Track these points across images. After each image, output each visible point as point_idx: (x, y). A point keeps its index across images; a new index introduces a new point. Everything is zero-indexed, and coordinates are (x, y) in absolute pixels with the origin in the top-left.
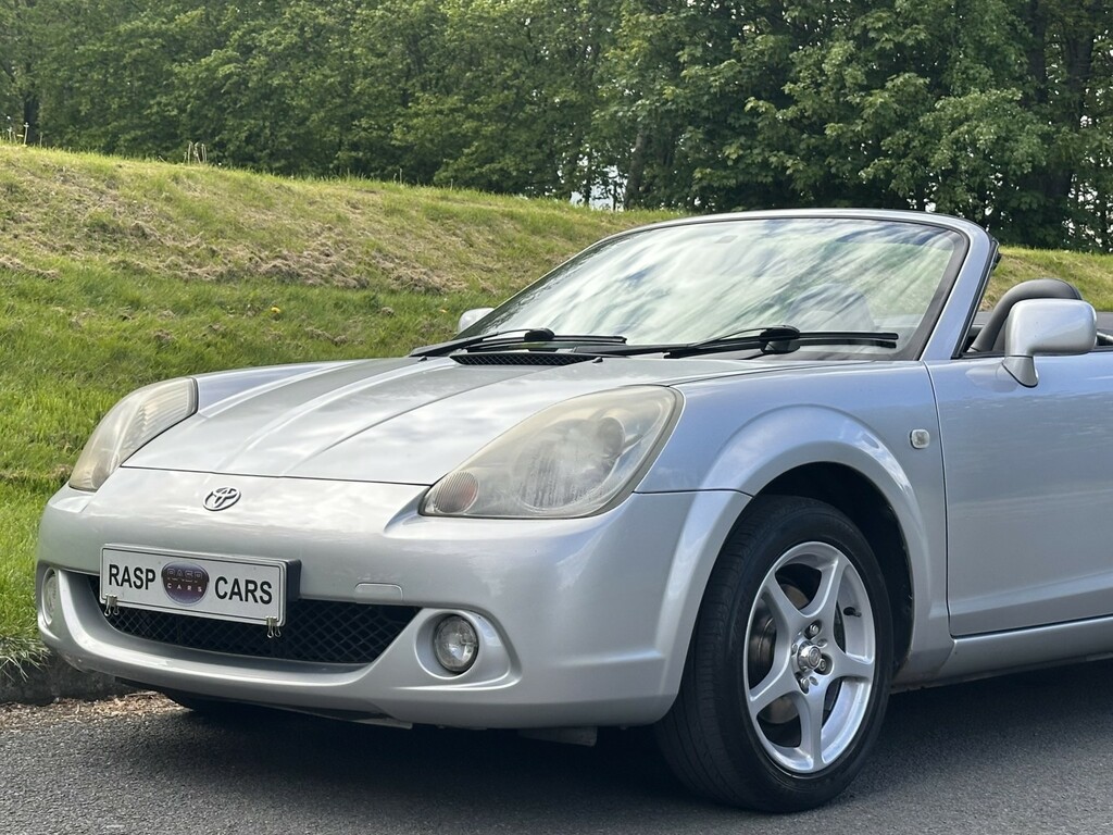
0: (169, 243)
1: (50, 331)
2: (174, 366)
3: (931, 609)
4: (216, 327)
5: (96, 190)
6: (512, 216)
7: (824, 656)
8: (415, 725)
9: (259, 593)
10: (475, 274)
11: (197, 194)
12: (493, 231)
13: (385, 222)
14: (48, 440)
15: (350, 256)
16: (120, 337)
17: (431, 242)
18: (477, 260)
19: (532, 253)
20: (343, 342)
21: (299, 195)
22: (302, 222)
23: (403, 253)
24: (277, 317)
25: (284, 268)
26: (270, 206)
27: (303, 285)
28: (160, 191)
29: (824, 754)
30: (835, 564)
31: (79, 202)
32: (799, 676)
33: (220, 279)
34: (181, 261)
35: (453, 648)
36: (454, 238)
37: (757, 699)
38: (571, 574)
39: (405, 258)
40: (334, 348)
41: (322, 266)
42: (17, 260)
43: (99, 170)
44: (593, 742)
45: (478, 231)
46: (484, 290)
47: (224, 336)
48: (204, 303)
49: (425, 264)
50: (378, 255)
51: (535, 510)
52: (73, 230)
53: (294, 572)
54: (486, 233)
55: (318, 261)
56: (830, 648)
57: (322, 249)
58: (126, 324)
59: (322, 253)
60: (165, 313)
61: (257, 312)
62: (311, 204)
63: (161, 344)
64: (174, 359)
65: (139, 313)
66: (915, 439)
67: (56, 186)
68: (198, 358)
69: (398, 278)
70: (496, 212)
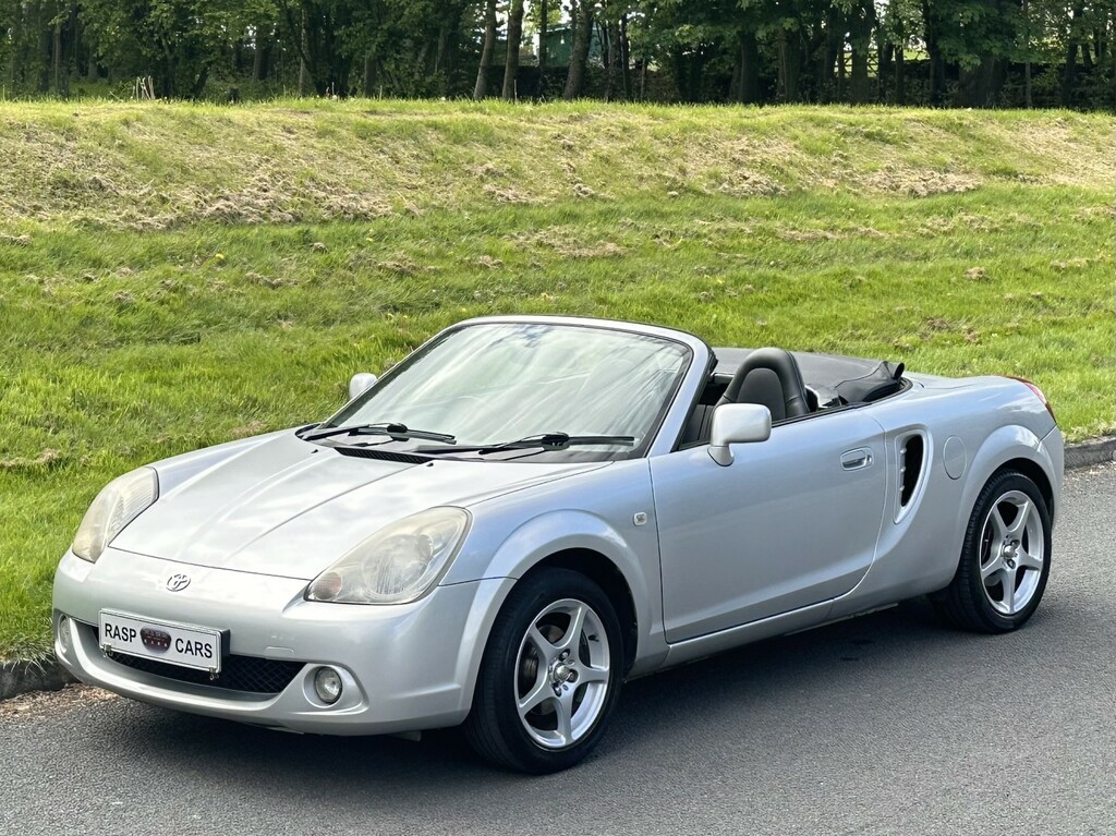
0: (124, 193)
1: (26, 303)
2: (134, 329)
3: (652, 628)
4: (168, 282)
5: (56, 145)
6: (435, 126)
7: (572, 671)
8: (306, 733)
9: (203, 651)
10: (398, 194)
11: (146, 137)
12: (418, 145)
13: (319, 146)
14: (34, 424)
15: (286, 188)
16: (87, 303)
17: (360, 163)
18: (401, 178)
19: (452, 165)
20: (279, 285)
21: (239, 126)
22: (241, 155)
23: (333, 179)
24: (221, 263)
25: (227, 210)
26: (212, 143)
27: (243, 225)
28: (114, 138)
29: (573, 734)
30: (580, 611)
31: (42, 159)
33: (170, 226)
34: (134, 211)
35: (327, 687)
36: (382, 156)
37: (524, 706)
39: (336, 184)
40: (271, 291)
41: (261, 202)
43: (59, 123)
44: (419, 739)
45: (404, 146)
46: (408, 211)
47: (175, 290)
48: (158, 256)
49: (354, 188)
50: (311, 184)
52: (38, 189)
53: (226, 638)
54: (411, 147)
55: (257, 197)
56: (578, 666)
57: (260, 184)
58: (89, 288)
59: (260, 189)
60: (124, 270)
61: (204, 259)
62: (251, 133)
63: (122, 307)
64: (132, 320)
65: (101, 271)
66: (636, 520)
67: (22, 144)
68: (155, 317)
69: (329, 208)
70: (421, 122)
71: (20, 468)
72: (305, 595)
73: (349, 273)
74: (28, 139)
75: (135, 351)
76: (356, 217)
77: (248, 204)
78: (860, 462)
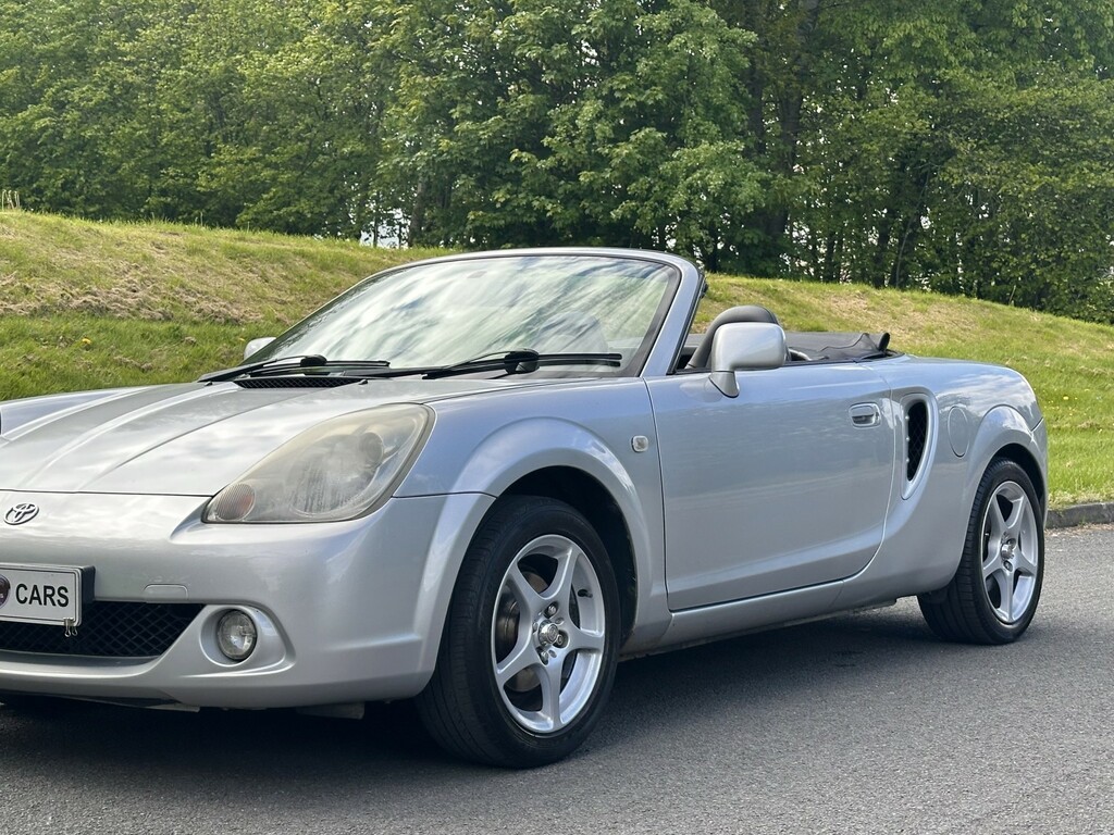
3: (653, 588)
4: (30, 357)
6: (303, 255)
7: (561, 632)
8: (202, 708)
9: (56, 597)
10: (269, 306)
11: (10, 237)
12: (286, 268)
13: (188, 260)
15: (156, 291)
17: (229, 278)
18: (273, 294)
19: (320, 287)
20: (150, 368)
21: (107, 237)
22: (109, 261)
23: (204, 288)
24: (88, 348)
25: (94, 303)
26: (80, 248)
27: (112, 318)
29: (562, 716)
30: (570, 553)
32: (540, 650)
33: (34, 314)
35: (234, 639)
36: (251, 275)
37: (503, 672)
38: (339, 569)
39: (206, 293)
40: (141, 374)
41: (130, 300)
44: (361, 716)
45: (273, 268)
46: (278, 320)
47: (38, 366)
48: (18, 335)
49: (225, 298)
50: (182, 290)
51: (306, 515)
53: (88, 577)
54: (280, 270)
55: (126, 296)
56: (566, 625)
57: (129, 285)
59: (129, 289)
61: (69, 343)
62: (118, 245)
66: (635, 444)
69: (200, 311)
70: (289, 251)
72: (202, 516)
73: (221, 365)
76: (227, 321)
77: (116, 301)
78: (867, 419)
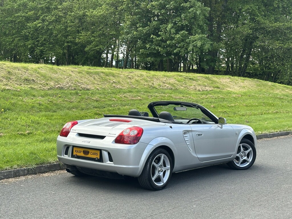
0: (39, 82)
1: (20, 103)
2: (43, 109)
4: (49, 100)
5: (24, 72)
6: (102, 72)
10: (96, 85)
11: (43, 71)
12: (100, 76)
13: (79, 75)
14: (24, 126)
15: (72, 83)
16: (33, 103)
17: (87, 79)
18: (96, 82)
19: (106, 80)
20: (72, 102)
21: (62, 70)
22: (63, 76)
24: (60, 97)
25: (60, 87)
26: (57, 73)
27: (64, 90)
28: (36, 71)
31: (22, 74)
33: (49, 89)
34: (41, 86)
36: (92, 78)
39: (83, 83)
40: (70, 103)
41: (67, 85)
42: (12, 88)
43: (25, 67)
45: (96, 76)
46: (97, 89)
47: (51, 102)
48: (46, 95)
49: (86, 84)
50: (78, 82)
52: (21, 81)
54: (98, 76)
55: (66, 84)
57: (67, 82)
58: (33, 100)
60: (40, 97)
61: (56, 96)
62: (64, 72)
63: (40, 104)
64: (42, 107)
65: (35, 97)
67: (17, 71)
68: (47, 107)
69: (81, 87)
70: (100, 71)
71: (22, 134)
73: (86, 100)
74: (18, 70)
75: (44, 113)
77: (65, 86)
